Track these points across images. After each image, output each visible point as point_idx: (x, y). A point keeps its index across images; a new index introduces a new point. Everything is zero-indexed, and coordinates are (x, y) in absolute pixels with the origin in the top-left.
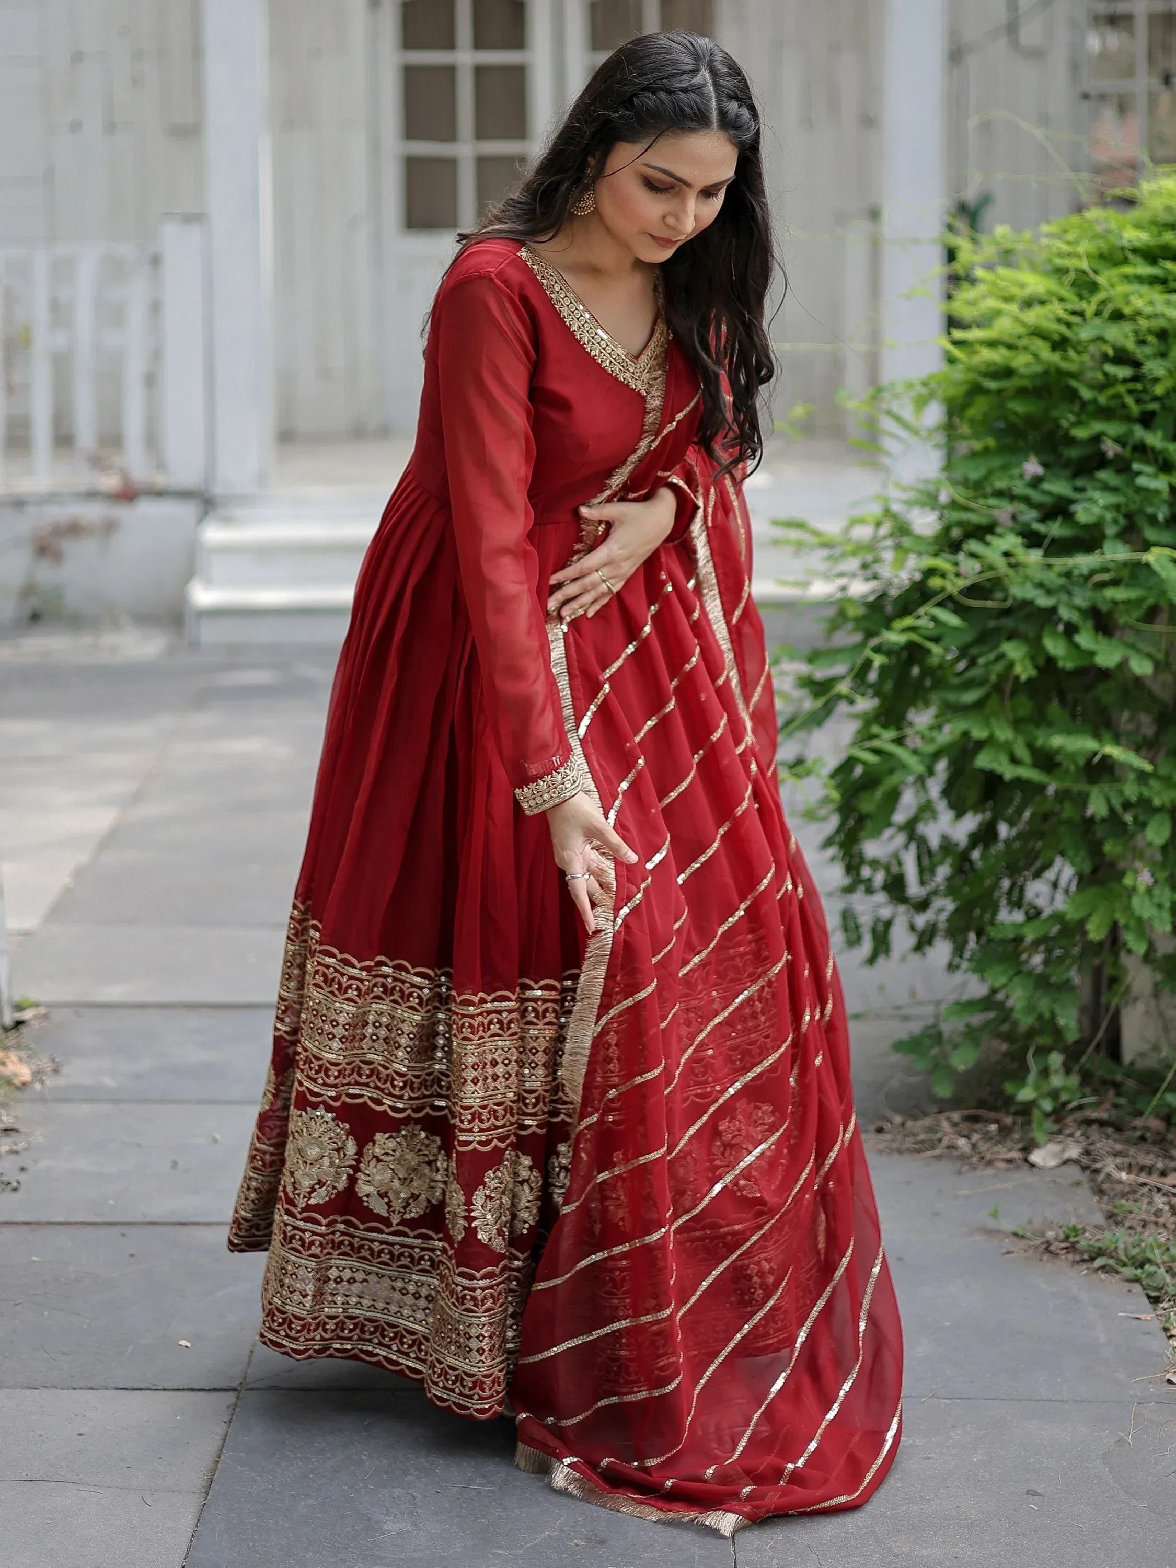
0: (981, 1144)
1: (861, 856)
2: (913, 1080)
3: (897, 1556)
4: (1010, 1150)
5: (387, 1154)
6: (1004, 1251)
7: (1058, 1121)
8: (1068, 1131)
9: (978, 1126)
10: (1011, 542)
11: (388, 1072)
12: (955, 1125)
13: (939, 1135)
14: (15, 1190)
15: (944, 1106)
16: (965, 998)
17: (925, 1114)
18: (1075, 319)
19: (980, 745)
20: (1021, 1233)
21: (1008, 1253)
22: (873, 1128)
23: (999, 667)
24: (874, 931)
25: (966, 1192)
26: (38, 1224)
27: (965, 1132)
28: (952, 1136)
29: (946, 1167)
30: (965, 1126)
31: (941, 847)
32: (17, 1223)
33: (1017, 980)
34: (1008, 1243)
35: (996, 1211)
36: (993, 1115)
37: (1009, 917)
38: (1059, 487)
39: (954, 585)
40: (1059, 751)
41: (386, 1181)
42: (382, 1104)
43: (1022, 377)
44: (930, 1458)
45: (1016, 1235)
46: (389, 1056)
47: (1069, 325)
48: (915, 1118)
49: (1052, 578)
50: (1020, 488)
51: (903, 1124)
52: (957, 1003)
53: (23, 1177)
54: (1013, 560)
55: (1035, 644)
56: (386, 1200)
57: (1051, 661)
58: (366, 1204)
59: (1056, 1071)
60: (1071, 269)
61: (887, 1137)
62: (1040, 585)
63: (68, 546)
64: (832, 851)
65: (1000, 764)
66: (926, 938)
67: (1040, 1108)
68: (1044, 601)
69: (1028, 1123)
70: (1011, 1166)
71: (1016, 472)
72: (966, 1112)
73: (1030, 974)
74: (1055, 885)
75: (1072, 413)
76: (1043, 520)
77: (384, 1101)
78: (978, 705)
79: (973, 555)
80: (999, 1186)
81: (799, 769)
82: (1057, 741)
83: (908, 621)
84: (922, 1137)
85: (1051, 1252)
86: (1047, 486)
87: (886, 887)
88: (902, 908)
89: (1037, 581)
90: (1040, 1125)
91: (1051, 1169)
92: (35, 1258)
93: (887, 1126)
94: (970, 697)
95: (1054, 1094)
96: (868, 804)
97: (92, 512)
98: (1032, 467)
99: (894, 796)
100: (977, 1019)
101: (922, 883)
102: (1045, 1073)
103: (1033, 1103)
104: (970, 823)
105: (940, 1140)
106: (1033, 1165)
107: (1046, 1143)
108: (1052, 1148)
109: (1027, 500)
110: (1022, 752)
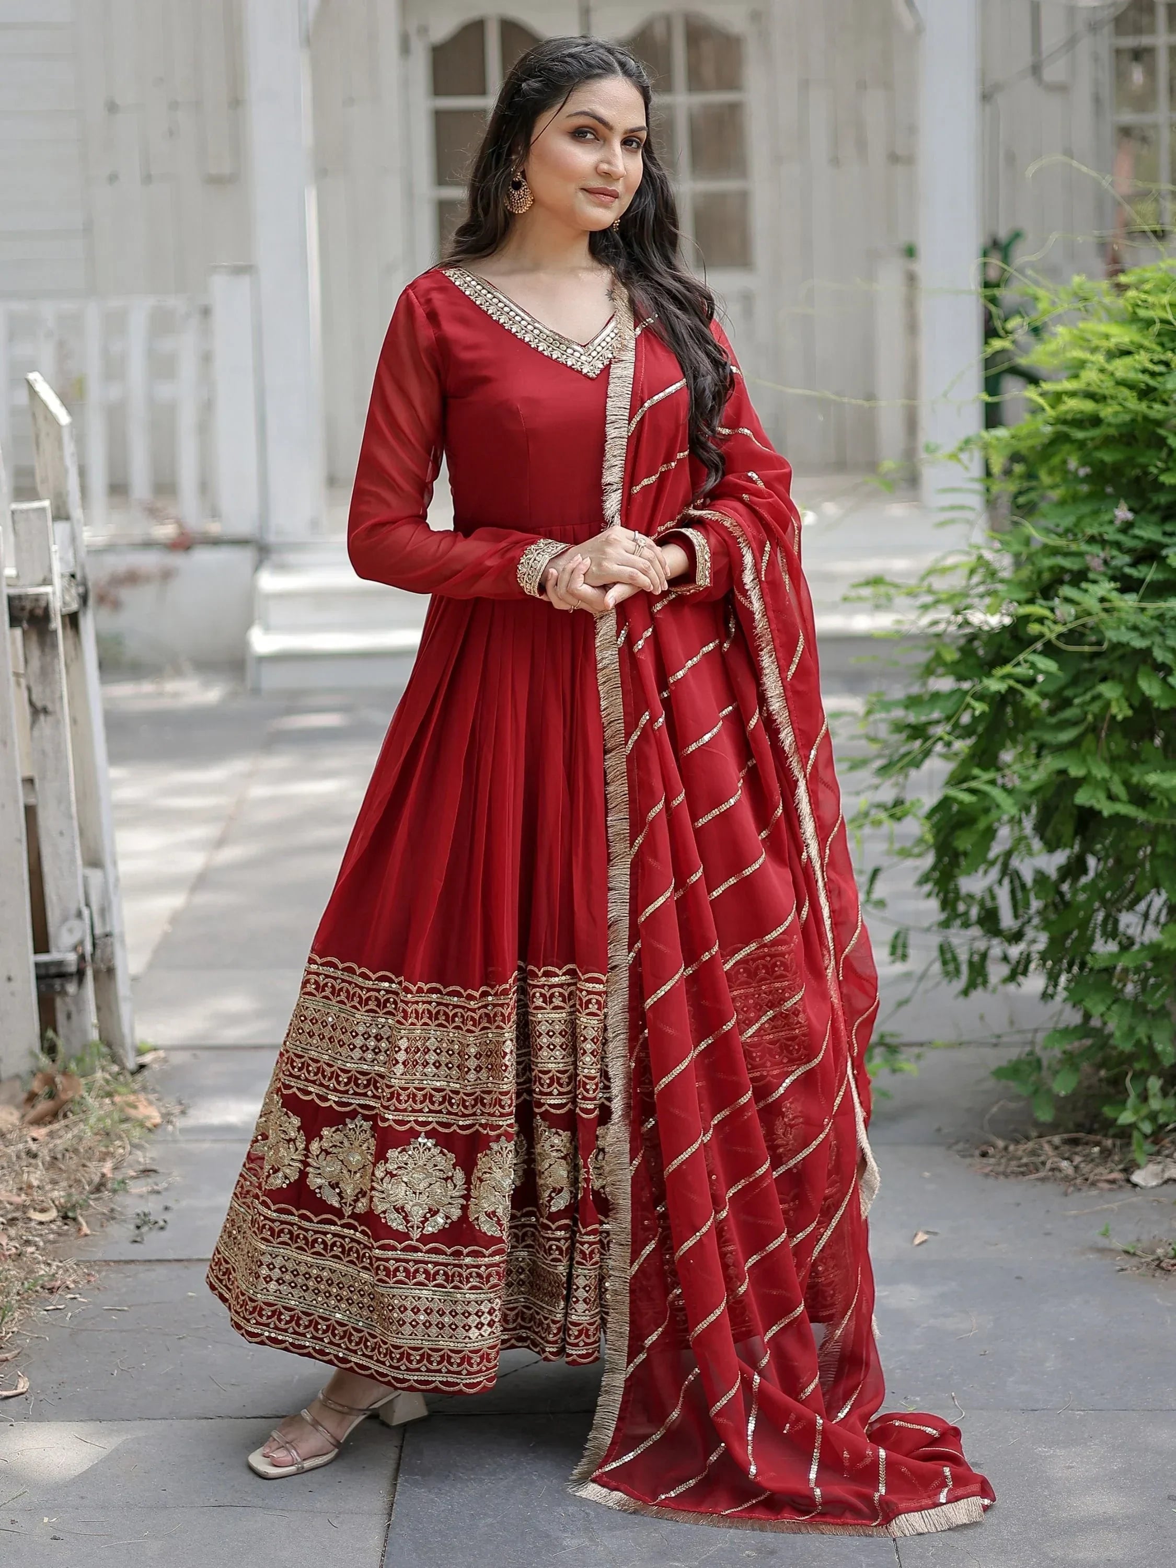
0: (1082, 1165)
1: (957, 891)
2: (1013, 1105)
3: (1053, 1560)
4: (1112, 1171)
5: (335, 1146)
6: (1118, 1268)
7: (1155, 1143)
8: (1167, 1152)
9: (1079, 1149)
10: (1105, 588)
11: (333, 1069)
12: (1056, 1148)
13: (1042, 1158)
14: (162, 1228)
15: (1045, 1130)
16: (1061, 1026)
17: (1028, 1138)
18: (1161, 368)
19: (1078, 783)
20: (1132, 1251)
21: (1122, 1270)
22: (977, 1153)
23: (1095, 707)
24: (971, 964)
25: (1073, 1212)
26: (189, 1260)
27: (1067, 1155)
28: (1056, 1159)
29: (1050, 1188)
30: (1066, 1148)
31: (1035, 881)
32: (169, 1261)
33: (1115, 1007)
34: (1121, 1260)
35: (1107, 1230)
36: (1092, 1137)
37: (1104, 948)
38: (1149, 532)
39: (1051, 631)
40: (1154, 787)
41: (336, 1173)
42: (327, 1100)
43: (1109, 425)
44: (1073, 1467)
45: (1127, 1252)
46: (333, 1055)
47: (1153, 374)
48: (1017, 1142)
49: (1144, 621)
50: (1111, 534)
51: (1006, 1148)
52: (1056, 1030)
53: (167, 1216)
54: (1107, 605)
55: (1131, 685)
56: (337, 1190)
57: (1146, 702)
58: (318, 1195)
59: (1155, 1095)
60: (1157, 321)
61: (992, 1161)
62: (1135, 628)
63: (125, 594)
64: (928, 887)
65: (1098, 801)
66: (1021, 967)
67: (1139, 1129)
68: (1139, 643)
69: (1129, 1144)
70: (1114, 1186)
71: (1107, 517)
72: (1066, 1136)
73: (1127, 1003)
74: (1146, 916)
75: (1160, 460)
76: (1134, 565)
77: (329, 1097)
78: (1074, 744)
79: (1068, 600)
80: (1105, 1206)
81: (898, 811)
82: (1153, 778)
83: (1008, 669)
84: (1025, 1160)
85: (1163, 1269)
86: (1137, 532)
87: (981, 922)
88: (995, 941)
89: (1130, 624)
90: (1140, 1147)
91: (1152, 1188)
92: (190, 1294)
93: (991, 1151)
94: (1066, 736)
95: (1153, 1117)
96: (964, 842)
97: (149, 561)
98: (1123, 513)
99: (990, 834)
100: (1075, 1045)
101: (1016, 916)
102: (1144, 1097)
103: (1133, 1126)
104: (1061, 857)
105: (1044, 1163)
106: (1135, 1185)
107: (1147, 1164)
108: (1153, 1168)
109: (1118, 545)
110: (1118, 789)
